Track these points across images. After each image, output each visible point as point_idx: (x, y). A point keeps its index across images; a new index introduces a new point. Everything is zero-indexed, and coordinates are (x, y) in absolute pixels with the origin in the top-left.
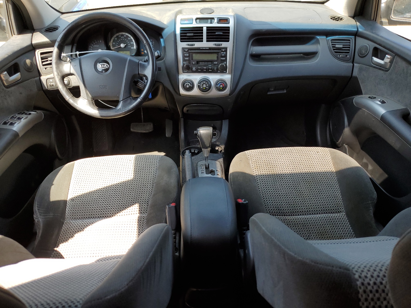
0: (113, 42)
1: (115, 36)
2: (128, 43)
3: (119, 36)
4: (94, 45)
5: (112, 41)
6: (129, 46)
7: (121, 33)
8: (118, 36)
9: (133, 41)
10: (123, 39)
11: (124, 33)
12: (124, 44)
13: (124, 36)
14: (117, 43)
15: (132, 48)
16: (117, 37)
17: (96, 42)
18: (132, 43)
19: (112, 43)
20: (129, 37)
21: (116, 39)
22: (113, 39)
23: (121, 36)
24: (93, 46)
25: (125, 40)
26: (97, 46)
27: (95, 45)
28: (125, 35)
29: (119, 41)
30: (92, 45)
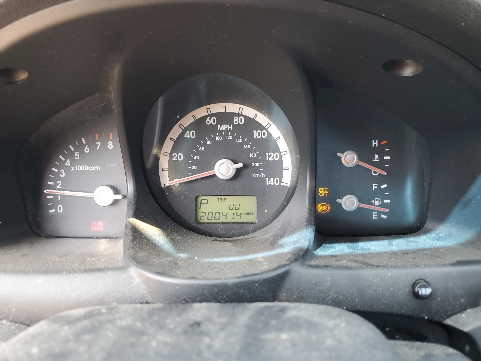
0: (175, 149)
1: (188, 120)
2: (253, 155)
3: (208, 121)
4: (74, 162)
5: (168, 145)
6: (257, 170)
7: (217, 108)
8: (205, 118)
9: (283, 145)
10: (230, 137)
11: (232, 108)
12: (235, 162)
13: (237, 121)
14: (196, 158)
15: (271, 182)
16: (199, 124)
17: (87, 150)
18: (271, 157)
19: (171, 157)
20: (261, 128)
21: (191, 135)
22: (175, 132)
23: (220, 122)
24: (67, 169)
25: (240, 141)
26: (92, 168)
27: (80, 162)
28: (239, 115)
29: (205, 145)
30: (68, 163)
